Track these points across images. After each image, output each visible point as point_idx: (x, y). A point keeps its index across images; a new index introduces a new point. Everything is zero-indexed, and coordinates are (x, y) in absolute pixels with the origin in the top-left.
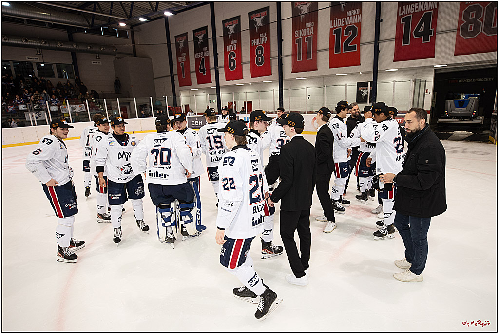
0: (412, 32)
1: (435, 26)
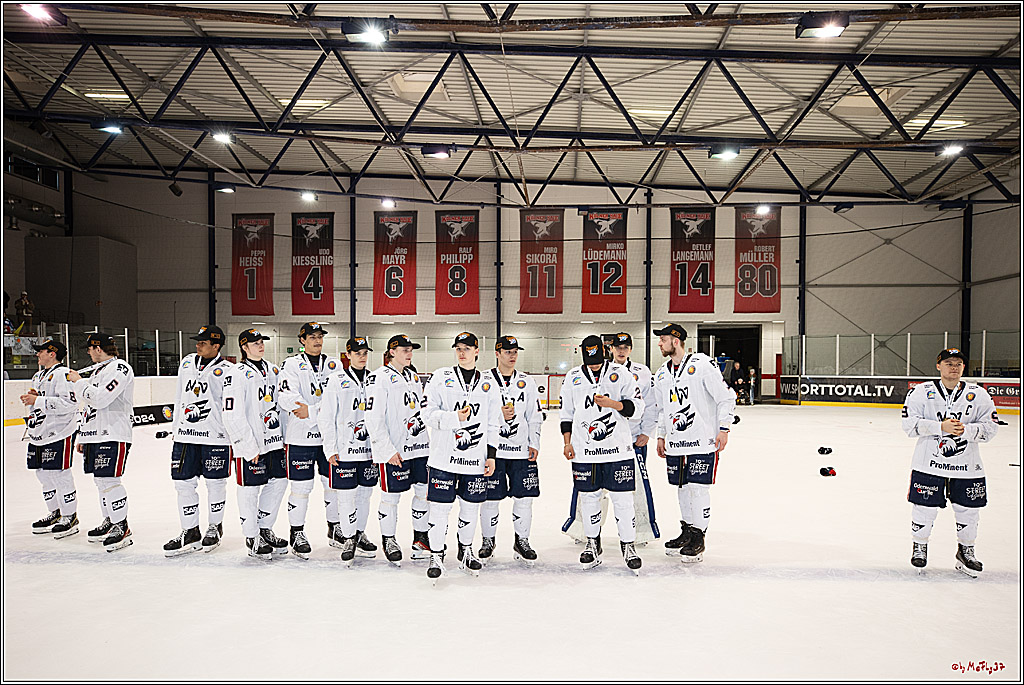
0: (689, 282)
1: (713, 278)
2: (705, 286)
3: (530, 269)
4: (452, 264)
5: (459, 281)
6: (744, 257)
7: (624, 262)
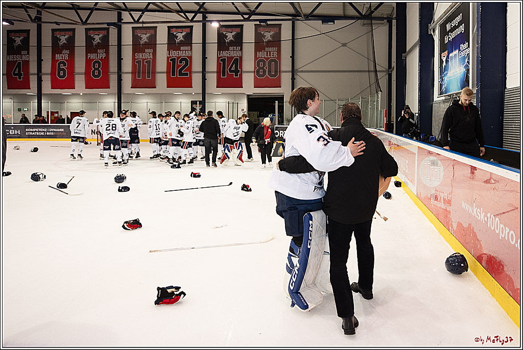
0: (227, 70)
1: (241, 67)
2: (236, 71)
3: (137, 62)
4: (94, 59)
5: (97, 69)
6: (260, 54)
7: (191, 58)
